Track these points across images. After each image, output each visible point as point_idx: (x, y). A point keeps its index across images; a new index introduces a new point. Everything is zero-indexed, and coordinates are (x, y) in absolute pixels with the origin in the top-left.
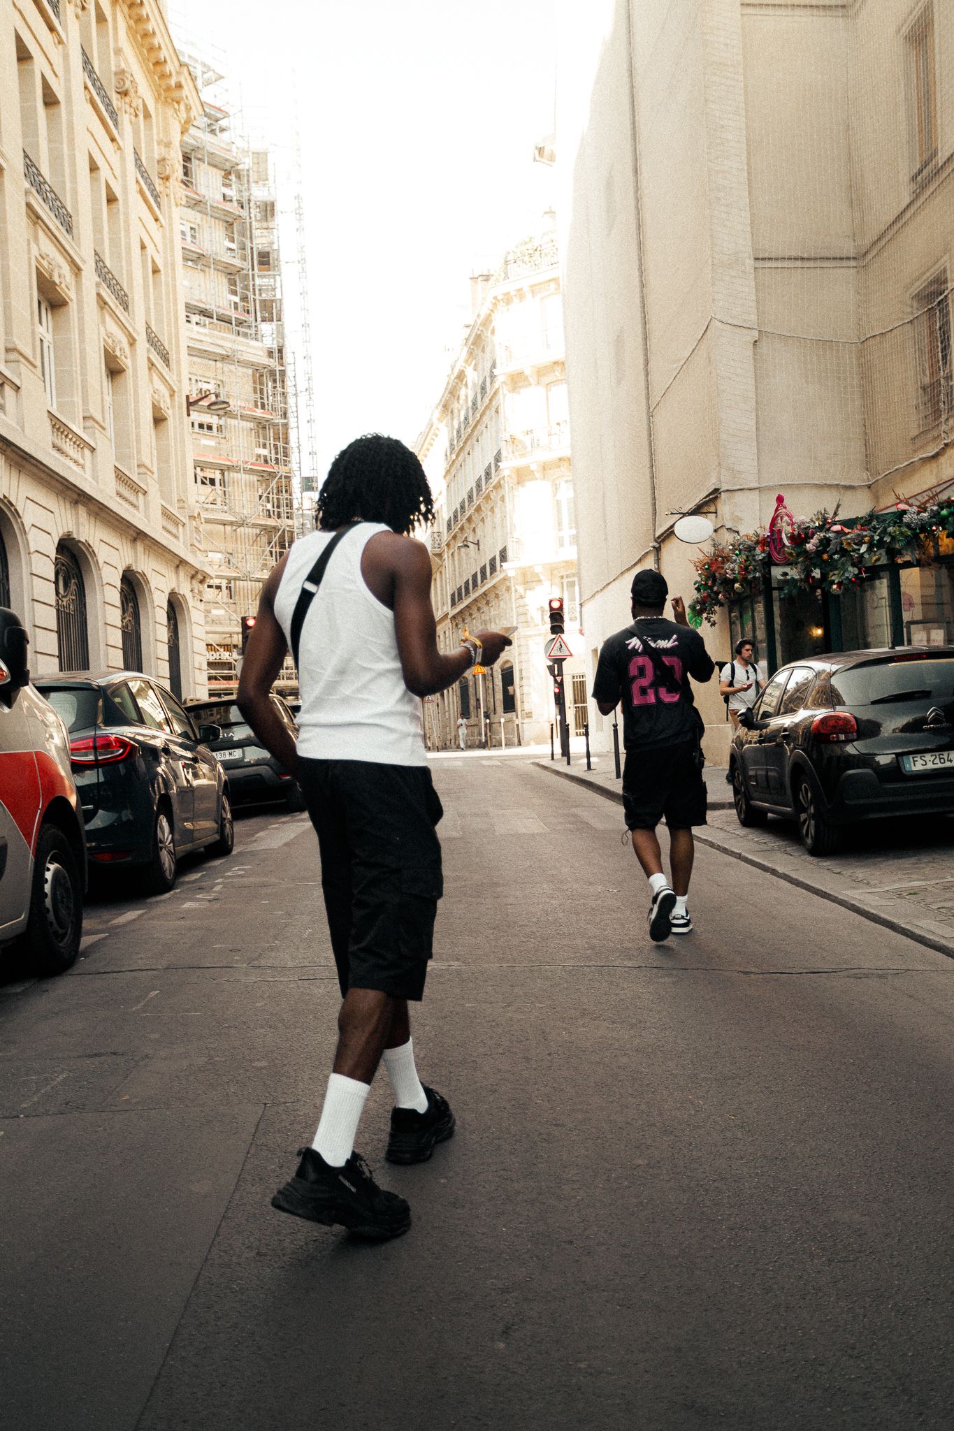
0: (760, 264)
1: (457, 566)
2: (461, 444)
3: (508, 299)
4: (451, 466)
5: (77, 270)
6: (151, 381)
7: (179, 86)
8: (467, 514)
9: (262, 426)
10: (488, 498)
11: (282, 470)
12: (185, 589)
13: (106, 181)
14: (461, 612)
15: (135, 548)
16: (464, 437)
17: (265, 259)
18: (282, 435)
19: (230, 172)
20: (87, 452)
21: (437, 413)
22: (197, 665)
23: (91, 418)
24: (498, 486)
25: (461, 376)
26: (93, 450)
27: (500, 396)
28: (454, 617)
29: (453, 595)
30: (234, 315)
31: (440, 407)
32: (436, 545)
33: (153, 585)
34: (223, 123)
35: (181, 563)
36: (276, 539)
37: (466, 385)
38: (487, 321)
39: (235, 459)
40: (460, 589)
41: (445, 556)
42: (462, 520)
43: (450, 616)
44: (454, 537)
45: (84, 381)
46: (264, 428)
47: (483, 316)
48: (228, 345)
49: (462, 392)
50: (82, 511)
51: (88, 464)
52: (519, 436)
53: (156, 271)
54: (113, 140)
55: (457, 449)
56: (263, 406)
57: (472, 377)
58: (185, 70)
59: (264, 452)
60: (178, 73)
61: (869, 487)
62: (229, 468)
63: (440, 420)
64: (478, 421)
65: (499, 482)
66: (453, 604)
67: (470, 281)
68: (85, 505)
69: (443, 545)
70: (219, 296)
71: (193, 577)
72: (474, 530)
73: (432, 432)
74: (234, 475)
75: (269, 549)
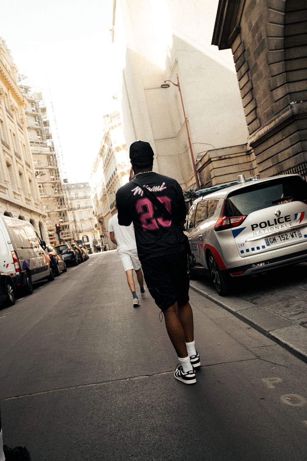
0: (155, 141)
1: (110, 198)
2: (107, 164)
3: (113, 128)
4: (105, 170)
5: (11, 157)
6: (28, 173)
7: (23, 101)
8: (111, 184)
9: (51, 170)
10: (115, 180)
11: (58, 181)
12: (42, 221)
13: (13, 133)
14: (113, 211)
15: (31, 214)
16: (107, 163)
17: (46, 123)
18: (57, 172)
19: (32, 103)
20: (20, 196)
21: (99, 156)
22: (47, 238)
23: (19, 188)
24: (117, 177)
25: (104, 146)
26: (20, 195)
27: (114, 153)
28: (112, 212)
29: (110, 206)
30: (39, 141)
31: (100, 154)
32: (104, 192)
33: (35, 221)
34: (29, 90)
35: (40, 215)
36: (59, 200)
37: (105, 148)
38: (108, 133)
39: (45, 181)
40: (112, 204)
41: (107, 195)
42: (110, 186)
43: (111, 212)
44: (108, 190)
45: (17, 181)
46: (52, 170)
47: (107, 132)
48: (39, 150)
49: (105, 150)
50: (21, 210)
51: (20, 198)
52: (121, 164)
53: (24, 146)
54: (12, 122)
55: (105, 166)
56: (51, 165)
57: (107, 147)
58: (24, 98)
59: (53, 177)
60: (23, 98)
61: (185, 183)
62: (44, 183)
63: (100, 157)
64: (110, 159)
65: (117, 176)
66: (111, 208)
67: (103, 117)
68: (22, 208)
69: (106, 192)
70: (35, 137)
71: (43, 217)
72: (113, 188)
73: (98, 161)
74: (46, 184)
75: (58, 203)
